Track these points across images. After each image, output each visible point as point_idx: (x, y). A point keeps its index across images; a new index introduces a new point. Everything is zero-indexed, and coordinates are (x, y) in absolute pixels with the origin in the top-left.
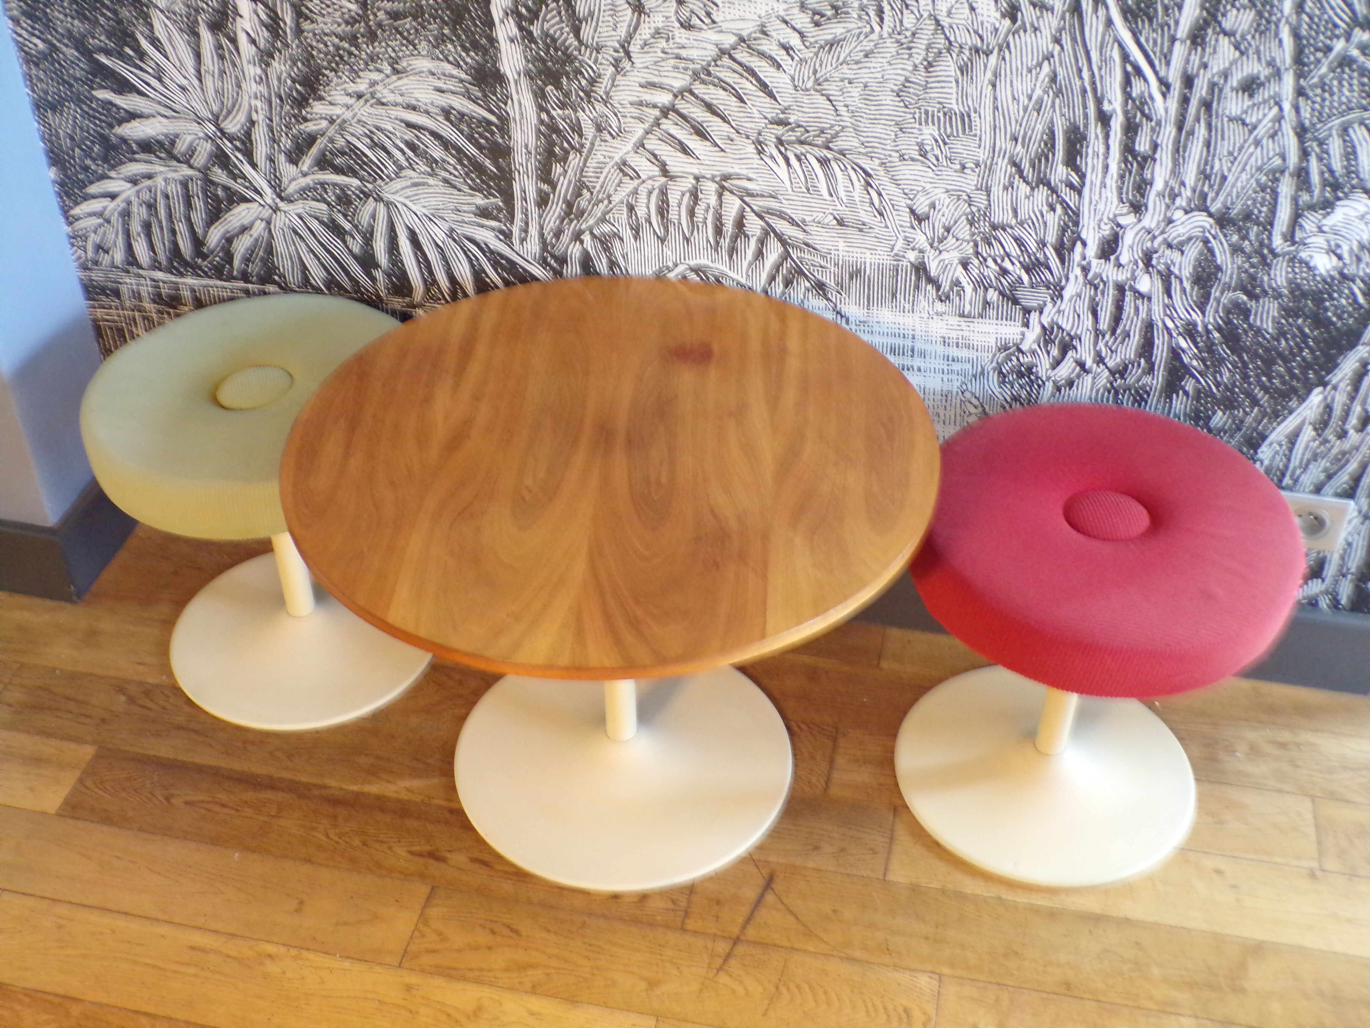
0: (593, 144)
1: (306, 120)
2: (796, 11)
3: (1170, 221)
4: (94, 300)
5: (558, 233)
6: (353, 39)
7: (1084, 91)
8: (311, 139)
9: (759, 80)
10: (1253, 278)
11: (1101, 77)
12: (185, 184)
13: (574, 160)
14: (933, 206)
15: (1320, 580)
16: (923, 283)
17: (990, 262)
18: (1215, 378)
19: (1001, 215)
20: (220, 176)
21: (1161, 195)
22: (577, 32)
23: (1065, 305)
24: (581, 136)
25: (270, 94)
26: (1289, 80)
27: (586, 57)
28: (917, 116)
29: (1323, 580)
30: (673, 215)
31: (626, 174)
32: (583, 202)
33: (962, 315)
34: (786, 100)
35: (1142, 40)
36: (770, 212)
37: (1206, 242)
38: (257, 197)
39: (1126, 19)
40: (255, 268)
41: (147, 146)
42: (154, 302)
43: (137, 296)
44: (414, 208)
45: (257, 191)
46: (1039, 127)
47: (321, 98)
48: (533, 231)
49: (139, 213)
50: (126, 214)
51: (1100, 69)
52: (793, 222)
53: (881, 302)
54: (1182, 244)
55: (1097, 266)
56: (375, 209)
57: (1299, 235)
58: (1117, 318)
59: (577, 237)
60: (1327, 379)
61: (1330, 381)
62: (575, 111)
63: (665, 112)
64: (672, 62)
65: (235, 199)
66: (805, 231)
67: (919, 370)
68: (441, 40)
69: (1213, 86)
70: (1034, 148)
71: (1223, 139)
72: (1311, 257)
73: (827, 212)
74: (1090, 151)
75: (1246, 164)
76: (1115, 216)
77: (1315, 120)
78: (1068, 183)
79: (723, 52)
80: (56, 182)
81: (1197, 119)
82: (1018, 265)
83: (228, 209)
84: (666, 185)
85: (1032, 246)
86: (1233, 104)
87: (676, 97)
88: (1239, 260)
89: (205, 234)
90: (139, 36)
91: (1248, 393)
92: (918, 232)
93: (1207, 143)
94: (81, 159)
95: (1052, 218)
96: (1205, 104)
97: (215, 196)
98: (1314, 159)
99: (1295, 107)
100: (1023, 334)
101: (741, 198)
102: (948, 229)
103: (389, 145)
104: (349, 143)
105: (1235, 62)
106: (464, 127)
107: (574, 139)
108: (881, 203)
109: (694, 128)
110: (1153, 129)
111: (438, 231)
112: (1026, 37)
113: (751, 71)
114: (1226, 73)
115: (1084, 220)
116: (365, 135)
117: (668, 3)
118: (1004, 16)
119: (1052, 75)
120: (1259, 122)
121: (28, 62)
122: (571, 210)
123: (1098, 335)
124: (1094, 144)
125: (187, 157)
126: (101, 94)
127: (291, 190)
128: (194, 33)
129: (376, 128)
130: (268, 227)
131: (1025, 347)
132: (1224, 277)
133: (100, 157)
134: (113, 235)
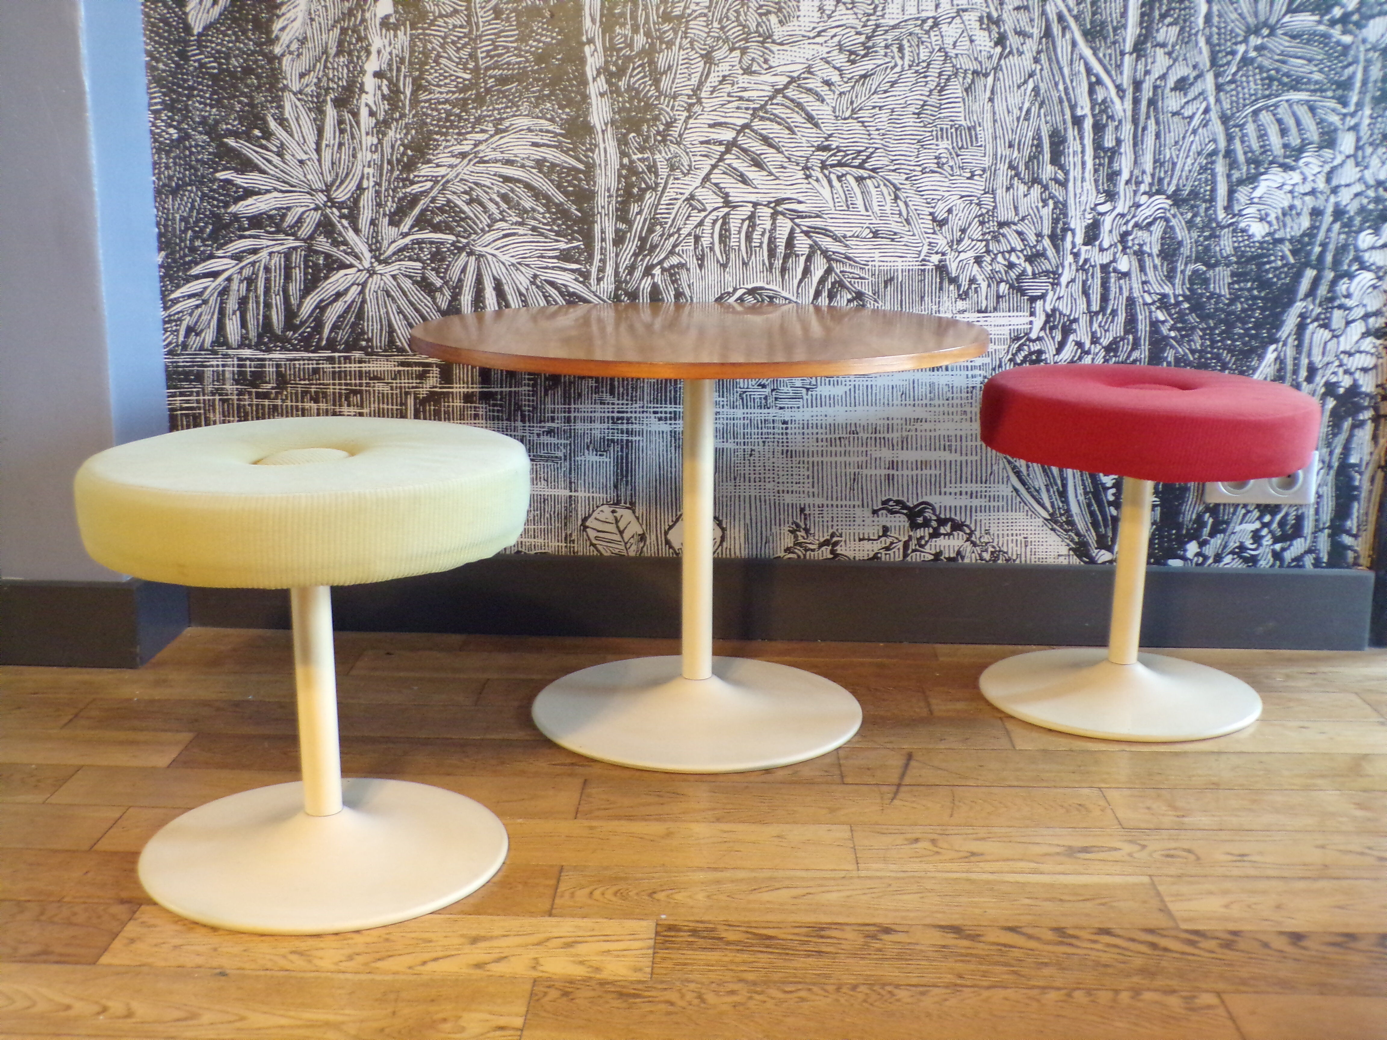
0: (666, 183)
1: (412, 183)
2: (836, 52)
3: (1137, 205)
4: (175, 387)
5: (631, 269)
6: (464, 107)
7: (1061, 101)
8: (415, 199)
9: (807, 114)
10: (1207, 249)
11: (1073, 88)
12: (287, 256)
13: (649, 198)
14: (950, 211)
15: (1303, 539)
16: (946, 284)
17: (1000, 257)
18: (1190, 346)
19: (1005, 213)
20: (323, 244)
21: (1127, 182)
22: (656, 82)
23: (1062, 291)
24: (657, 175)
25: (382, 161)
26: (1210, 77)
27: (664, 104)
28: (934, 133)
29: (1306, 538)
30: (733, 243)
31: (694, 208)
32: (655, 237)
33: (980, 311)
34: (827, 128)
35: (1101, 55)
36: (816, 230)
37: (1167, 220)
38: (356, 263)
39: (1087, 41)
40: (342, 335)
41: (257, 221)
42: (237, 382)
43: (219, 377)
44: (503, 258)
46: (1030, 134)
47: (429, 161)
48: (609, 270)
49: (238, 289)
50: (224, 292)
51: (1072, 81)
52: (836, 239)
54: (1150, 224)
55: (1085, 251)
56: (467, 262)
57: (1236, 208)
58: (1105, 299)
59: (648, 271)
60: (1278, 336)
61: (1280, 337)
62: (653, 154)
63: (730, 146)
64: (736, 104)
65: (334, 265)
66: (846, 246)
67: (947, 369)
68: (540, 99)
69: (1156, 88)
70: (1026, 153)
71: (1170, 132)
72: (1249, 226)
73: (865, 226)
74: (1071, 150)
75: (1189, 150)
76: (1096, 205)
77: (1235, 110)
78: (1056, 181)
79: (778, 91)
80: (161, 266)
81: (1148, 117)
82: (1023, 258)
83: (326, 277)
84: (728, 214)
85: (1032, 239)
86: (1173, 102)
87: (738, 132)
88: (1195, 234)
89: (300, 305)
90: (270, 119)
91: (1218, 357)
92: (940, 237)
93: (1158, 136)
94: (192, 241)
95: (1046, 212)
96: (1152, 102)
97: (316, 265)
98: (1237, 143)
99: (1218, 100)
100: (1031, 323)
101: (792, 220)
102: (963, 231)
103: (485, 200)
104: (449, 201)
105: (1169, 68)
106: (555, 177)
107: (650, 179)
108: (908, 213)
109: (752, 160)
110: (1117, 128)
111: (522, 278)
112: (1013, 60)
113: (799, 105)
114: (1163, 77)
115: (1071, 212)
116: (465, 192)
117: (733, 54)
118: (996, 44)
119: (1036, 90)
120: (1194, 114)
121: (159, 151)
122: (645, 247)
123: (1092, 315)
124: (1073, 145)
125: (292, 232)
126: (221, 175)
127: (389, 252)
128: (320, 111)
129: (476, 184)
130: (362, 292)
131: (1033, 335)
132: (1185, 251)
133: (210, 237)
134: (208, 316)
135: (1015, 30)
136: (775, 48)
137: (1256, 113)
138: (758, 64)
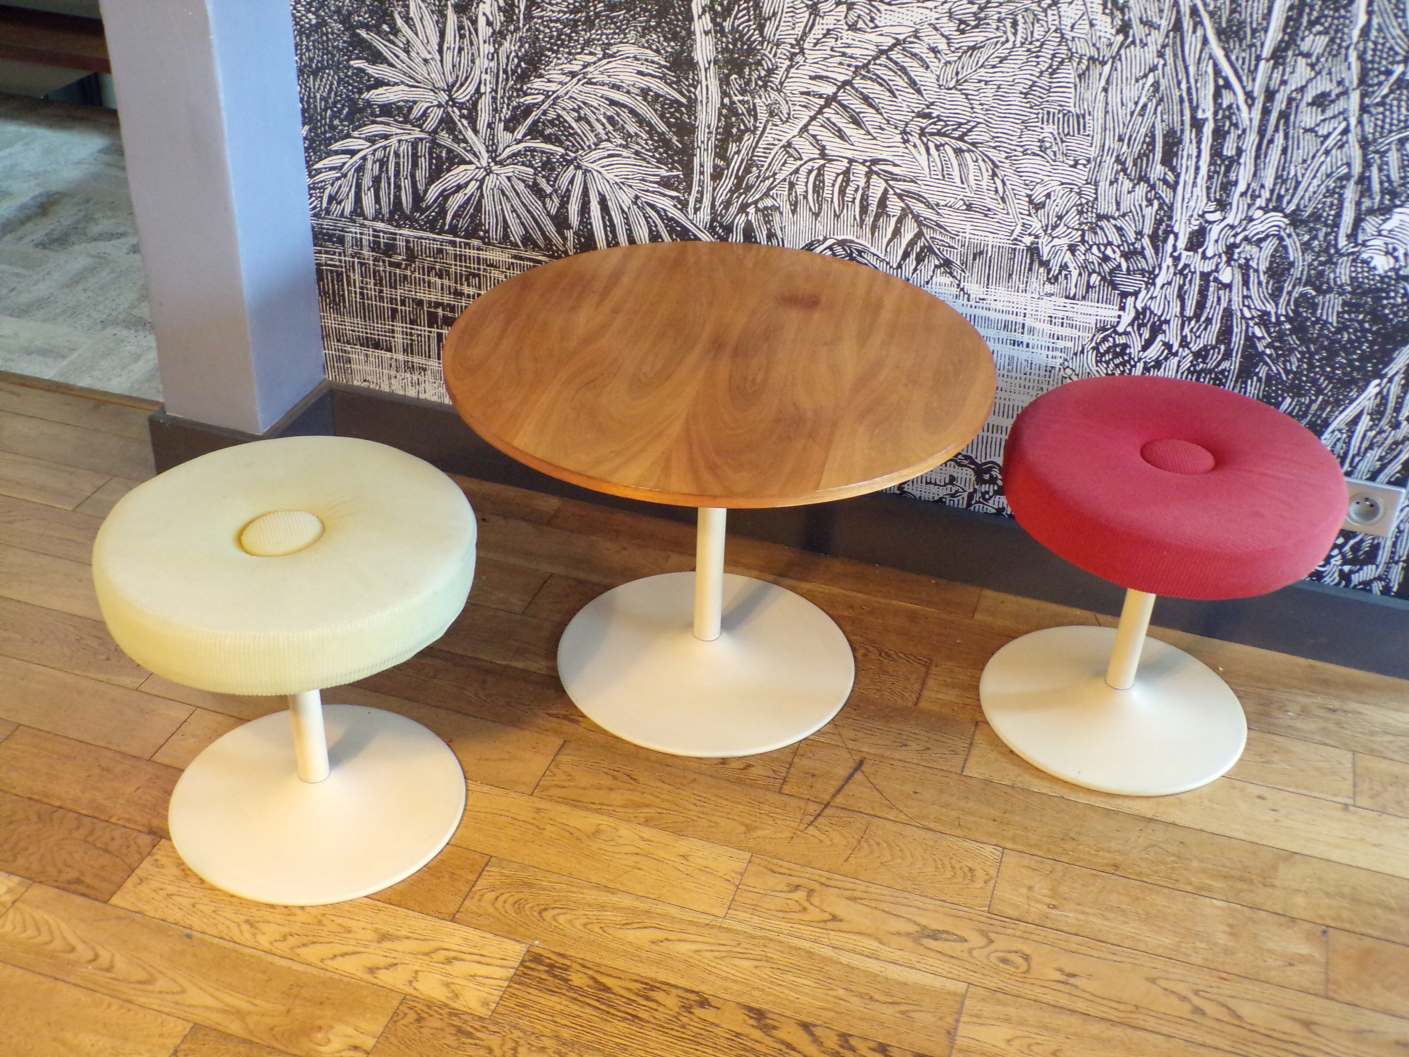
0: (765, 128)
1: (526, 94)
2: (945, 20)
3: (1251, 219)
4: (321, 246)
5: (727, 204)
6: (574, 28)
7: (1181, 100)
8: (528, 110)
9: (910, 78)
10: (1321, 274)
11: (1197, 89)
12: (415, 145)
13: (748, 140)
14: (1048, 196)
15: (1374, 567)
16: (1036, 266)
17: (1095, 248)
18: (1285, 366)
19: (1106, 206)
20: (445, 138)
21: (1243, 194)
22: (761, 28)
23: (1157, 292)
24: (756, 119)
25: (498, 70)
26: (1355, 97)
27: (766, 50)
28: (1040, 116)
29: (1377, 567)
30: (827, 193)
31: (791, 156)
32: (751, 178)
33: (1067, 297)
34: (930, 96)
35: (1233, 58)
36: (909, 194)
37: (1281, 239)
38: (475, 160)
39: (1220, 40)
40: (463, 223)
41: (387, 110)
42: (373, 250)
43: (358, 243)
44: (608, 176)
45: (475, 154)
46: (1143, 131)
47: (541, 76)
48: (707, 202)
49: (371, 169)
50: (360, 169)
51: (1196, 81)
52: (928, 205)
53: (998, 283)
54: (1261, 240)
55: (1186, 257)
56: (574, 175)
57: (1361, 238)
58: (1201, 305)
59: (743, 208)
60: (1384, 372)
61: (1386, 374)
62: (753, 97)
63: (829, 101)
64: (838, 59)
65: (455, 160)
66: (938, 214)
67: (1028, 346)
68: (646, 30)
69: (1290, 100)
70: (1137, 149)
71: (1298, 148)
72: (1372, 258)
73: (959, 197)
74: (1185, 154)
75: (1317, 171)
76: (1205, 212)
77: (1377, 135)
78: (1165, 182)
79: (882, 52)
80: (305, 138)
81: (1276, 130)
82: (1119, 253)
83: (449, 170)
84: (824, 166)
85: (1131, 236)
86: (1308, 117)
87: (839, 89)
88: (1309, 258)
89: (426, 191)
90: (397, 16)
91: (1314, 382)
92: (1035, 219)
93: (1284, 151)
94: (331, 120)
95: (1150, 212)
96: (1284, 115)
97: (439, 157)
98: (1375, 169)
99: (1360, 122)
100: (1119, 317)
101: (886, 181)
102: (1060, 218)
103: (592, 118)
104: (559, 116)
105: (1310, 80)
106: (658, 107)
107: (750, 122)
108: (1005, 192)
109: (851, 117)
110: (1239, 137)
111: (624, 197)
112: (1136, 51)
113: (903, 69)
114: (1302, 89)
115: (1177, 215)
116: (574, 110)
117: (839, 8)
118: (1118, 32)
119: (1156, 85)
120: (1329, 134)
121: (300, 33)
122: (740, 186)
123: (1184, 320)
124: (1188, 148)
125: (419, 122)
126: (356, 63)
127: (504, 155)
128: (442, 15)
129: (584, 103)
130: (480, 187)
131: (1120, 329)
132: (1296, 272)
133: (346, 119)
134: (346, 188)
135: (1141, 19)
136: (883, 7)
137: (1402, 141)
138: (864, 21)
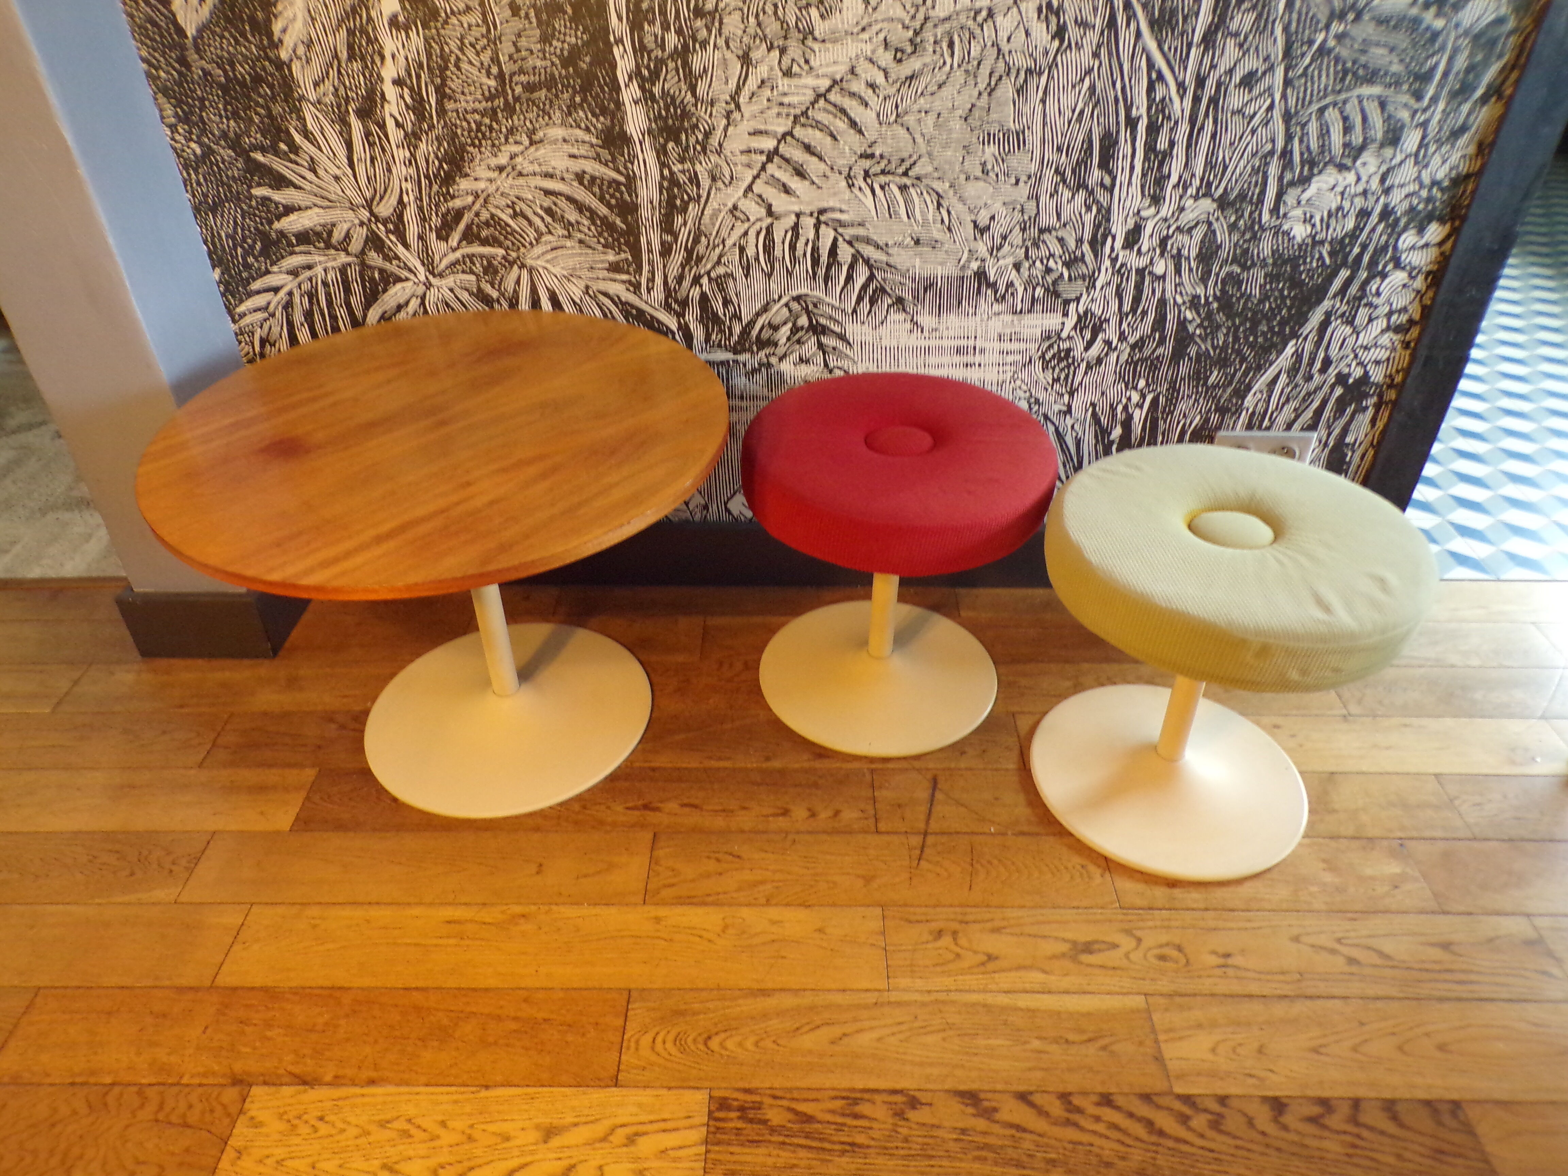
0: (709, 194)
1: (453, 197)
2: (881, 50)
3: (1182, 209)
5: (680, 279)
6: (493, 115)
7: (1117, 101)
8: (459, 214)
9: (850, 119)
10: (1245, 251)
11: (1131, 87)
12: (343, 270)
13: (693, 210)
14: (993, 218)
16: (983, 288)
17: (1038, 262)
18: (1213, 342)
19: (1048, 219)
20: (374, 259)
21: (1175, 186)
22: (693, 89)
23: (1097, 293)
24: (698, 186)
25: (419, 176)
26: (1280, 72)
27: (701, 112)
28: (981, 138)
30: (778, 252)
31: (737, 218)
32: (701, 248)
33: (1015, 313)
34: (872, 135)
35: (1166, 48)
36: (858, 238)
37: (1210, 224)
38: (412, 277)
39: (1153, 31)
41: (305, 237)
44: (554, 270)
45: (410, 270)
46: (1080, 138)
47: (466, 175)
48: (659, 280)
49: (301, 302)
50: (288, 306)
51: (1131, 79)
52: (878, 247)
53: (949, 310)
54: (1191, 229)
55: (1123, 255)
56: (519, 276)
57: (1282, 211)
58: (1137, 299)
59: (696, 280)
60: (1299, 333)
61: (1301, 334)
63: (771, 156)
64: (776, 109)
65: (389, 280)
66: (888, 254)
68: (572, 108)
69: (1219, 85)
70: (1075, 158)
71: (1226, 132)
72: (1291, 228)
73: (906, 233)
74: (1121, 154)
75: (1244, 152)
76: (1140, 210)
77: (1299, 107)
78: (1102, 185)
79: (819, 96)
80: (220, 282)
81: (1206, 117)
82: (1060, 263)
83: (385, 291)
84: (772, 224)
85: (1072, 244)
86: (1235, 99)
87: (779, 142)
88: (1235, 237)
89: (365, 316)
90: (292, 131)
91: (1239, 352)
92: (980, 243)
93: (1214, 136)
94: (244, 258)
95: (1089, 218)
96: (1214, 101)
97: (372, 279)
98: (1296, 142)
99: (1284, 96)
100: (1063, 324)
101: (835, 230)
102: (1004, 238)
103: (529, 213)
104: (493, 216)
105: (1238, 61)
106: (596, 190)
107: (693, 191)
108: (950, 221)
109: (795, 169)
110: (1171, 129)
111: (575, 289)
112: (1071, 55)
113: (843, 111)
114: (1230, 72)
115: (1114, 217)
116: (508, 206)
117: (772, 54)
118: (1053, 38)
119: (1092, 89)
120: (1255, 114)
121: (186, 167)
122: (691, 257)
123: (1122, 316)
124: (1124, 147)
125: (344, 245)
126: (258, 192)
127: (442, 266)
128: (345, 123)
129: (518, 198)
130: (423, 303)
131: (1064, 335)
132: (1222, 254)
133: (261, 253)
134: (277, 328)
135: (1076, 21)
136: (816, 46)
137: (1321, 111)
138: (799, 66)
